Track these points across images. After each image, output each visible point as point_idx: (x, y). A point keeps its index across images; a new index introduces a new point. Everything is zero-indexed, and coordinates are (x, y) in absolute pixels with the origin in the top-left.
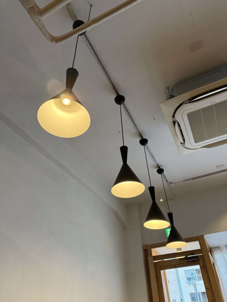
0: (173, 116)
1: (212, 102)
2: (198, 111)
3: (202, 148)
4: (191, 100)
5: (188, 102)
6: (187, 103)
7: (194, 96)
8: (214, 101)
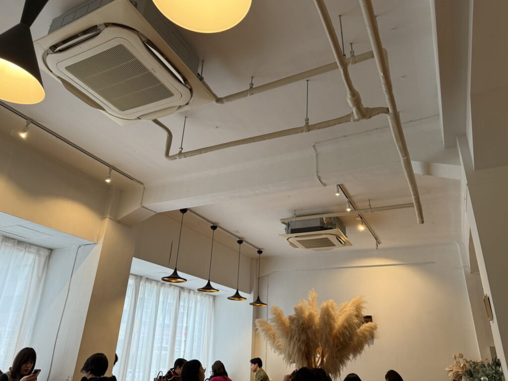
0: (107, 25)
1: (154, 69)
2: (131, 56)
3: (58, 77)
4: (148, 43)
5: (144, 40)
6: (141, 39)
7: (156, 45)
8: (156, 71)
